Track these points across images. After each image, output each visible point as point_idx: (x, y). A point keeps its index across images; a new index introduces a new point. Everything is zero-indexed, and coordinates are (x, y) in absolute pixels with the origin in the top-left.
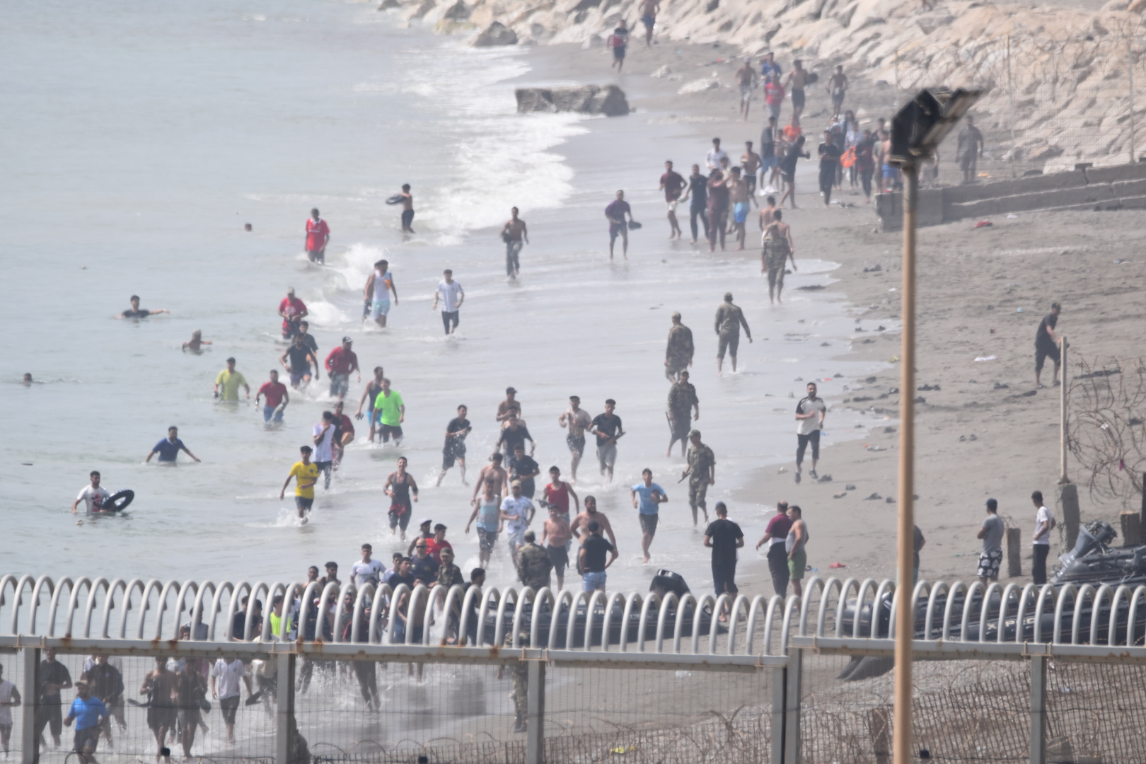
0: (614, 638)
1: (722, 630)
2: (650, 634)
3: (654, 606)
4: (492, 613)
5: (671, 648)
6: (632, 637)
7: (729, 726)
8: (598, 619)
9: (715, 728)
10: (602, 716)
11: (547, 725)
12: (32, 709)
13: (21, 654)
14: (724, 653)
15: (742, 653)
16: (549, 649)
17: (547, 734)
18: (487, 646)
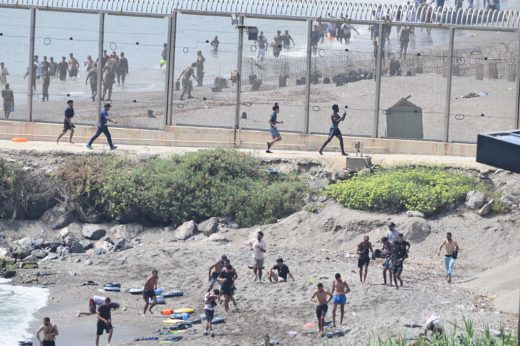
0: (474, 22)
1: (505, 20)
2: (485, 21)
3: (486, 13)
4: (440, 14)
5: (495, 25)
6: (479, 21)
7: (507, 47)
8: (470, 16)
9: (503, 47)
10: (472, 44)
11: (454, 46)
12: (310, 37)
13: (308, 21)
14: (506, 26)
15: (511, 27)
16: (456, 24)
17: (454, 48)
18: (438, 23)
